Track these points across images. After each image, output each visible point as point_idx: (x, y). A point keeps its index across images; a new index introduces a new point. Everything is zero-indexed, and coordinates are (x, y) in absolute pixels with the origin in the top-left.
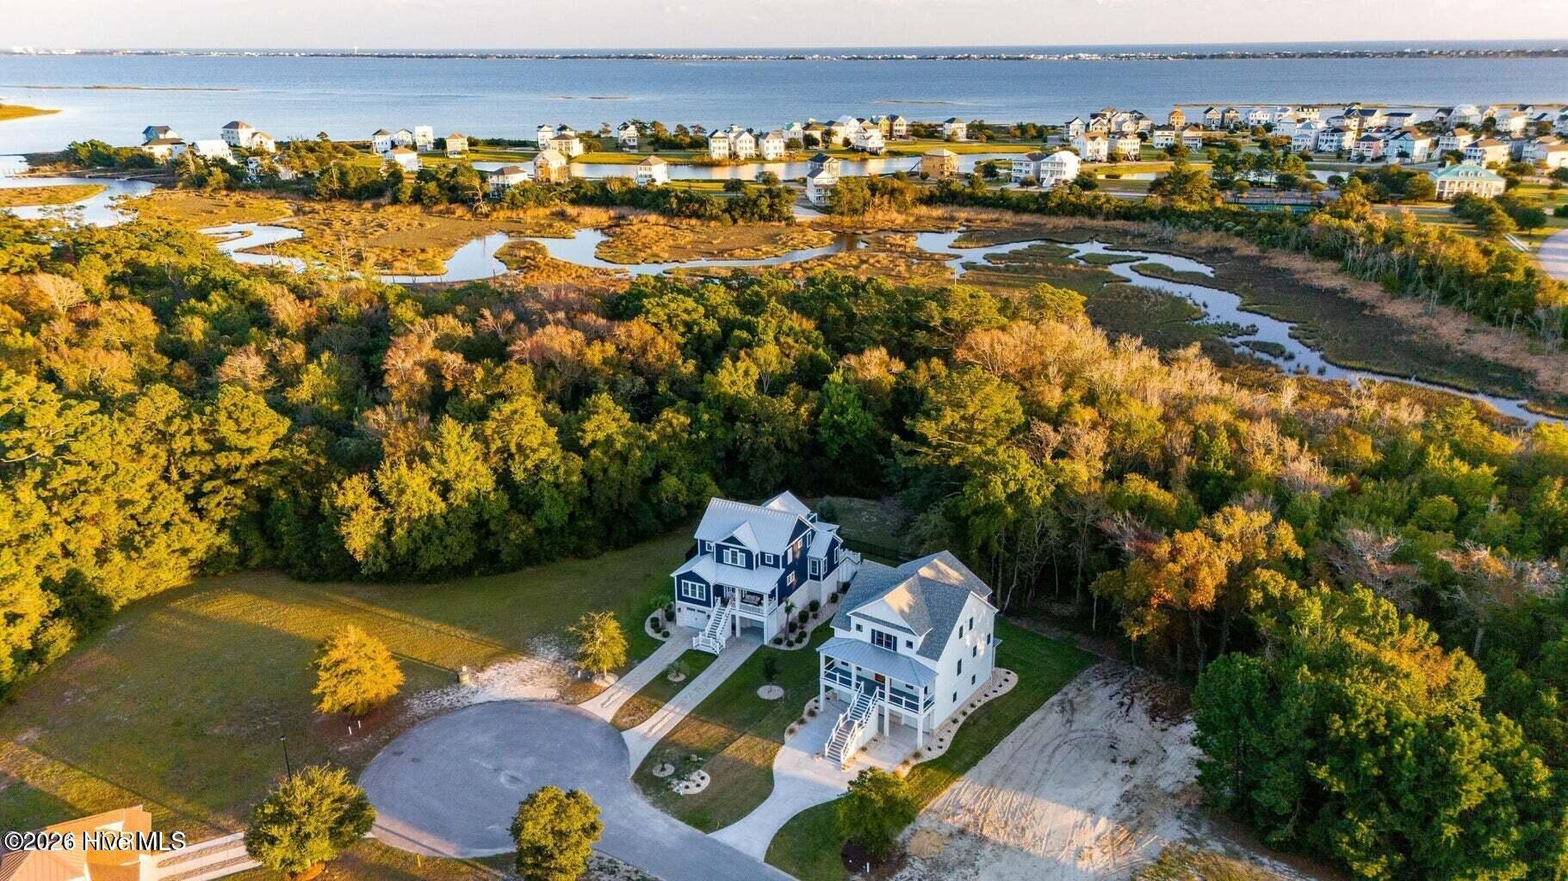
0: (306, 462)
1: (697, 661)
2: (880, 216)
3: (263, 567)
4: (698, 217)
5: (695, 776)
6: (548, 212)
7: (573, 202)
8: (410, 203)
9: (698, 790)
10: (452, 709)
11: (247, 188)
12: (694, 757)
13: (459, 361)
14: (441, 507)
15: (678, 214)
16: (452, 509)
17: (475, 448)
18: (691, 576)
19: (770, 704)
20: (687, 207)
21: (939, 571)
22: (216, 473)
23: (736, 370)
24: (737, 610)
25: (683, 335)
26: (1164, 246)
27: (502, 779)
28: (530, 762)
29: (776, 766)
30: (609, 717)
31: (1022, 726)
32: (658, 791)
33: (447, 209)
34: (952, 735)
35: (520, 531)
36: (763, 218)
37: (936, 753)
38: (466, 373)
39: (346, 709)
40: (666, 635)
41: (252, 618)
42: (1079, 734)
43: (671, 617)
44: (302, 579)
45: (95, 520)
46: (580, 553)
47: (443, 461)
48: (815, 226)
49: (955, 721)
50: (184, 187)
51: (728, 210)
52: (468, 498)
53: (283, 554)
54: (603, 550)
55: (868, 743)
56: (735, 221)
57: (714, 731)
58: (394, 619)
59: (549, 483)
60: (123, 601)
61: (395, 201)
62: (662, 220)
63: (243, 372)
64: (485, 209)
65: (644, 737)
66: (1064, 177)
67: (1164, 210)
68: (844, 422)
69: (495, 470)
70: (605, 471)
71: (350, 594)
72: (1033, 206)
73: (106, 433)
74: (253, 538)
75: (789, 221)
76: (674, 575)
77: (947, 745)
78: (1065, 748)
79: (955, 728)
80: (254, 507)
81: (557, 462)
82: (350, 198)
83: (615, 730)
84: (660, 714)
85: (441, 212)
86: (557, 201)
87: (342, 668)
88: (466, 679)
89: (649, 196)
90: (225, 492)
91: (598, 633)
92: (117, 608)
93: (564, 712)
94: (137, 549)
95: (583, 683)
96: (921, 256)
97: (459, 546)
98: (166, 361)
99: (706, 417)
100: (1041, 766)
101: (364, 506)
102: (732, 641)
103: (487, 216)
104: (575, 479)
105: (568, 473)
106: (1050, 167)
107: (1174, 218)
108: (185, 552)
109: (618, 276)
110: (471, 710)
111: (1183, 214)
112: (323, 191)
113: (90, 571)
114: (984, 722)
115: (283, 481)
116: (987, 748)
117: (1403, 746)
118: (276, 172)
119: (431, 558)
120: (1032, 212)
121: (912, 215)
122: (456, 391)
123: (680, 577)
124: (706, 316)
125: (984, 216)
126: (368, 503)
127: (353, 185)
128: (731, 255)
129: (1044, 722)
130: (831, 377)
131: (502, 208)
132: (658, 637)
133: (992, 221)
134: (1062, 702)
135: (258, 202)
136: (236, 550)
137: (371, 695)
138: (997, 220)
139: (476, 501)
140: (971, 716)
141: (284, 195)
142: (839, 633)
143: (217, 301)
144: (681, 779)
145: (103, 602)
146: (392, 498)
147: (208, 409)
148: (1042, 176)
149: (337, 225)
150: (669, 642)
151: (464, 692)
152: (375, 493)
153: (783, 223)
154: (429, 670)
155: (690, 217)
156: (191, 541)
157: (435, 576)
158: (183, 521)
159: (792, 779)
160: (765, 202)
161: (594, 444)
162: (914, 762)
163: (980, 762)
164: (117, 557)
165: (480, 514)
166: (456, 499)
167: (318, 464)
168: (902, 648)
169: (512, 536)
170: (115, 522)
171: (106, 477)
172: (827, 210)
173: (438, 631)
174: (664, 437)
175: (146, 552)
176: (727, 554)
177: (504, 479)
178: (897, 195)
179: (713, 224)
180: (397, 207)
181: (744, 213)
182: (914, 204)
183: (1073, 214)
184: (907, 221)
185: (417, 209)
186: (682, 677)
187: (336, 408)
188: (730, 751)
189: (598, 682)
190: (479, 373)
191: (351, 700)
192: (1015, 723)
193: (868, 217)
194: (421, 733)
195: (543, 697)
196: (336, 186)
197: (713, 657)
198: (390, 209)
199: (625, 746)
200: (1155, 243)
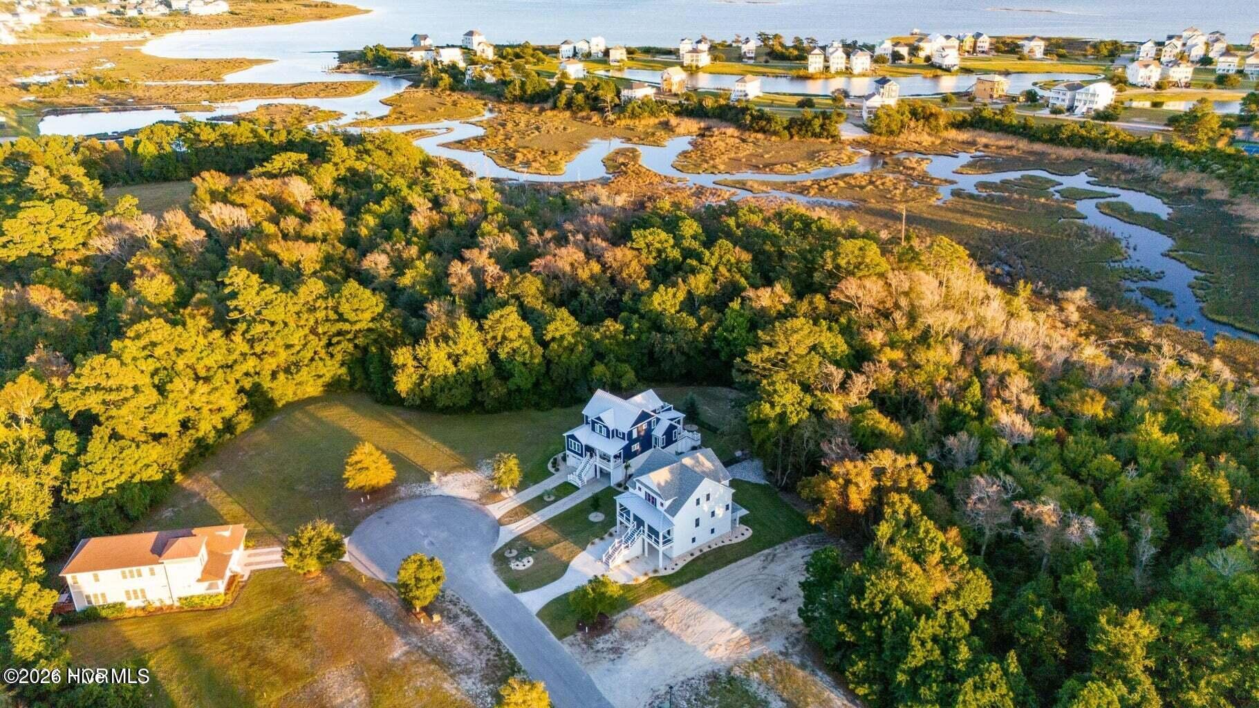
0: (389, 331)
1: (567, 489)
2: (913, 137)
3: (360, 390)
4: (762, 130)
5: (525, 560)
6: (657, 121)
7: (678, 114)
8: (564, 109)
9: (523, 568)
10: (420, 496)
11: (464, 90)
12: (531, 549)
13: (497, 270)
14: (452, 370)
15: (750, 128)
16: (459, 373)
17: (477, 336)
18: (573, 437)
19: (594, 524)
20: (757, 123)
21: (698, 461)
22: (339, 333)
23: (666, 294)
24: (597, 461)
25: (655, 258)
26: (1143, 183)
27: (426, 542)
28: (445, 535)
29: (571, 564)
30: (497, 517)
31: (733, 565)
32: (501, 565)
33: (588, 115)
34: (685, 563)
35: (498, 390)
36: (815, 135)
37: (669, 572)
38: (500, 278)
39: (361, 488)
40: (557, 470)
41: (342, 423)
42: (764, 577)
43: (564, 459)
44: (377, 401)
45: (273, 354)
46: (537, 406)
47: (455, 343)
48: (857, 144)
49: (692, 555)
50: (425, 87)
51: (788, 128)
52: (469, 366)
53: (372, 385)
54: (554, 406)
55: (633, 559)
56: (792, 137)
57: (552, 535)
58: (415, 435)
59: (520, 363)
60: (284, 402)
61: (555, 107)
62: (736, 133)
63: (376, 264)
64: (612, 117)
65: (511, 532)
66: (1095, 107)
67: (1163, 147)
68: (731, 338)
69: (489, 350)
70: (559, 357)
71: (398, 415)
72: (1046, 137)
73: (283, 305)
74: (358, 373)
75: (835, 138)
76: (565, 435)
77: (677, 568)
78: (750, 583)
79: (691, 558)
80: (358, 354)
81: (526, 350)
82: (527, 102)
83: (500, 523)
84: (529, 518)
85: (583, 118)
86: (666, 112)
87: (359, 466)
88: (434, 479)
89: (734, 111)
90: (342, 345)
91: (502, 466)
92: (280, 405)
93: (477, 509)
94: (291, 374)
95: (493, 494)
96: (924, 179)
97: (460, 396)
98: (343, 248)
99: (636, 325)
100: (727, 591)
101: (409, 365)
102: (593, 481)
103: (612, 123)
104: (536, 361)
105: (532, 357)
106: (1084, 97)
107: (1168, 157)
108: (320, 377)
109: (679, 184)
110: (429, 499)
111: (1179, 154)
112: (509, 96)
113: (267, 384)
114: (711, 558)
115: (375, 341)
116: (701, 574)
117: (887, 622)
118: (483, 78)
119: (443, 401)
120: (1045, 142)
121: (940, 137)
122: (492, 290)
123: (568, 437)
124: (673, 247)
125: (1002, 143)
126: (411, 363)
127: (529, 92)
128: (771, 170)
129: (751, 564)
130: (731, 304)
131: (625, 117)
132: (552, 470)
133: (1007, 147)
134: (769, 554)
135: (467, 101)
136: (348, 379)
137: (374, 482)
138: (1011, 148)
139: (474, 369)
140: (704, 554)
141: (485, 96)
142: (631, 490)
143: (387, 204)
144: (517, 559)
145: (271, 401)
146: (424, 363)
147: (337, 295)
148: (1076, 104)
149: (510, 126)
150: (557, 475)
151: (430, 486)
152: (415, 358)
153: (830, 140)
154: (419, 471)
155: (757, 131)
156: (322, 371)
157: (446, 410)
158: (321, 359)
159: (577, 572)
160: (817, 123)
161: (553, 339)
162: (651, 575)
163: (692, 583)
164: (282, 376)
165: (476, 377)
166: (462, 366)
167: (395, 333)
168: (659, 506)
169: (492, 393)
170: (283, 356)
171: (278, 332)
172: (870, 130)
173: (434, 447)
174: (605, 336)
175: (295, 376)
176: (597, 426)
177: (493, 356)
178: (932, 120)
179: (773, 138)
180: (555, 112)
181: (800, 130)
182: (946, 128)
183: (1079, 146)
184: (933, 143)
185: (568, 114)
186: (552, 498)
187: (425, 292)
188: (553, 549)
189: (504, 494)
190: (506, 280)
191: (363, 484)
192: (730, 562)
193: (901, 138)
194: (397, 508)
195: (469, 497)
196: (517, 93)
197: (577, 488)
198: (550, 113)
199: (498, 535)
200: (1137, 181)
